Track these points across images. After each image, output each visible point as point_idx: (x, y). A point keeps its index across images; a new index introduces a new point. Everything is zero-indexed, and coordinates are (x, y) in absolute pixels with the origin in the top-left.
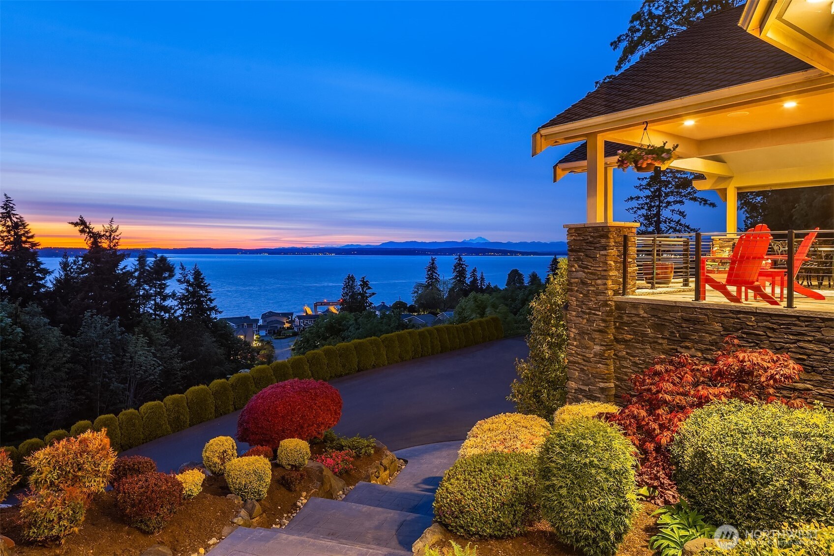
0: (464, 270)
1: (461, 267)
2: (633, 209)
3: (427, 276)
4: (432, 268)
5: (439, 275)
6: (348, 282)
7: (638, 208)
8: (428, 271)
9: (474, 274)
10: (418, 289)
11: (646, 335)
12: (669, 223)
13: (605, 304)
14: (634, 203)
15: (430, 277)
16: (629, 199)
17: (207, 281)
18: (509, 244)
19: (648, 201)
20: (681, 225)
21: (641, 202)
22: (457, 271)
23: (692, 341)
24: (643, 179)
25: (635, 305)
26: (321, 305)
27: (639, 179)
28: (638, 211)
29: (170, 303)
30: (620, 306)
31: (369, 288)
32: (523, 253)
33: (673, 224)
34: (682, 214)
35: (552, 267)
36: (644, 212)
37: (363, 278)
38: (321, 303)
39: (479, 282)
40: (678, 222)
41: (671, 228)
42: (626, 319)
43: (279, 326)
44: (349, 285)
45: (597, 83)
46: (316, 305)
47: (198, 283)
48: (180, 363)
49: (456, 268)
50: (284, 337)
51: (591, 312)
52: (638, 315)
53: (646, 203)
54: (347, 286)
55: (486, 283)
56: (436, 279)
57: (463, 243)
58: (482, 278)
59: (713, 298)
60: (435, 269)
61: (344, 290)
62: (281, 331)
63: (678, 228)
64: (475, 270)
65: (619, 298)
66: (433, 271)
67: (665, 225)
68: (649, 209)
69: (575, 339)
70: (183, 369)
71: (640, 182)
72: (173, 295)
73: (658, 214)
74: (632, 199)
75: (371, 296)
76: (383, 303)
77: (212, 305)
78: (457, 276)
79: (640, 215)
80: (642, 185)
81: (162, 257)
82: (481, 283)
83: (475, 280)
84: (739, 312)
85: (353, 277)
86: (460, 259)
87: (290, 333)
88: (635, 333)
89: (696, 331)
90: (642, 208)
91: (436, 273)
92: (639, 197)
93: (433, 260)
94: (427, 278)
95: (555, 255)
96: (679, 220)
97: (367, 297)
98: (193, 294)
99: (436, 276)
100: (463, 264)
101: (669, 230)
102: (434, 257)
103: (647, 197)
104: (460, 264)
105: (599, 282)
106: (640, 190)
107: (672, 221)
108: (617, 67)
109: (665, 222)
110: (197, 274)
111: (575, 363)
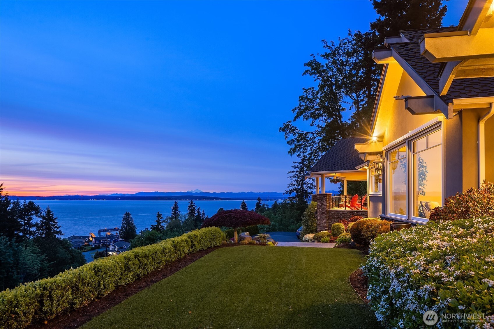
0: (194, 209)
1: (193, 207)
2: (291, 177)
3: (172, 213)
4: (175, 208)
5: (179, 212)
6: (126, 217)
7: (293, 177)
8: (173, 210)
9: (199, 211)
10: (167, 220)
11: (335, 217)
12: (308, 184)
13: (326, 211)
14: (291, 175)
15: (174, 213)
16: (289, 172)
17: (54, 217)
18: (214, 193)
19: (298, 173)
20: (313, 185)
21: (295, 174)
22: (190, 210)
23: (344, 217)
24: (295, 163)
25: (333, 211)
26: (103, 231)
27: (294, 163)
28: (294, 178)
29: (34, 229)
30: (329, 212)
31: (162, 218)
32: (223, 199)
33: (309, 185)
34: (314, 180)
35: (242, 207)
36: (296, 179)
37: (159, 213)
38: (103, 230)
39: (202, 215)
40: (311, 184)
41: (308, 187)
42: (331, 214)
43: (81, 245)
44: (126, 218)
45: (284, 124)
46: (99, 232)
47: (49, 217)
48: (48, 263)
49: (189, 208)
50: (86, 251)
51: (323, 213)
52: (333, 213)
53: (297, 174)
54: (125, 219)
55: (206, 216)
56: (177, 214)
57: (187, 193)
58: (203, 213)
59: (348, 209)
60: (177, 208)
61: (123, 221)
62: (83, 247)
63: (311, 187)
64: (199, 209)
65: (328, 210)
66: (175, 209)
67: (306, 185)
68: (298, 178)
69: (319, 219)
70: (48, 267)
71: (294, 164)
72: (36, 225)
73: (302, 180)
74: (290, 172)
75: (162, 222)
76: (147, 228)
77: (58, 230)
78: (190, 213)
79: (294, 180)
80: (295, 166)
81: (30, 202)
82: (203, 216)
83: (199, 214)
84: (353, 211)
85: (129, 213)
86: (192, 203)
87: (89, 248)
88: (333, 217)
89: (345, 215)
90: (295, 177)
91: (178, 211)
92: (294, 172)
93: (176, 203)
94: (172, 214)
95: (244, 200)
96: (312, 183)
97: (161, 223)
98: (47, 224)
99: (177, 212)
100: (193, 205)
101: (307, 188)
102: (176, 201)
103: (297, 171)
104: (192, 205)
105: (325, 206)
106: (295, 168)
107: (309, 183)
108: (294, 119)
109: (306, 184)
110: (49, 212)
111: (319, 225)
